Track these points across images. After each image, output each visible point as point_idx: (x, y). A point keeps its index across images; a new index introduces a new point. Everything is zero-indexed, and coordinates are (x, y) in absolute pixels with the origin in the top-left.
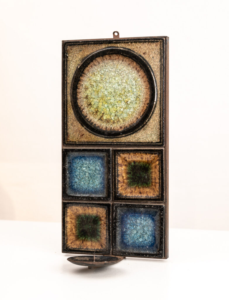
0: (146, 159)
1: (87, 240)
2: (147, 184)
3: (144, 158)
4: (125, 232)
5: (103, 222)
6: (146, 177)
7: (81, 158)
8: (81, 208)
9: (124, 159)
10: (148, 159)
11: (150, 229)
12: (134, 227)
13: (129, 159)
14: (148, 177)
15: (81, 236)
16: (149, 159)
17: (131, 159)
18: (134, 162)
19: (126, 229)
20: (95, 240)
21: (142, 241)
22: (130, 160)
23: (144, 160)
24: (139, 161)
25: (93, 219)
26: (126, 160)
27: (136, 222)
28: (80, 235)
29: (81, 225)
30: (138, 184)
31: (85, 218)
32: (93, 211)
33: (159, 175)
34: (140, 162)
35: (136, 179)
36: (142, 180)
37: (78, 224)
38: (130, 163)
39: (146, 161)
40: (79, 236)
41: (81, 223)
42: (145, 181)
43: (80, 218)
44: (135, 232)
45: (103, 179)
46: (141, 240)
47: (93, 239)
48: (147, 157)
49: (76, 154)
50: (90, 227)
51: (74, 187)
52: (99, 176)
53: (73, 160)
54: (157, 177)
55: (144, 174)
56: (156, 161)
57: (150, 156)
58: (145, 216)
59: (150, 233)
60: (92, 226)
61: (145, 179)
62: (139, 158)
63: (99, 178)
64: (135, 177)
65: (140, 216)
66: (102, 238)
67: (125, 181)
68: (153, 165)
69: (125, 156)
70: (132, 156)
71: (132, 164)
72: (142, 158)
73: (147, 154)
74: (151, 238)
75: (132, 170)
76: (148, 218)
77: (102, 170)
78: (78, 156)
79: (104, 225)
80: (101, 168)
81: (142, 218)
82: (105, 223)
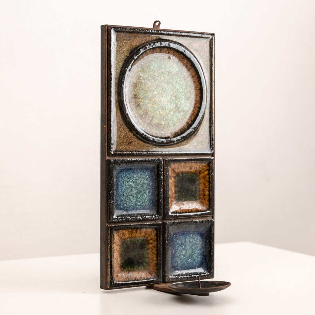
0: (194, 169)
1: (133, 270)
2: (195, 197)
3: (193, 168)
4: (175, 253)
6: (194, 190)
7: (128, 170)
9: (173, 169)
10: (196, 169)
11: (199, 247)
12: (183, 247)
13: (178, 169)
15: (127, 266)
16: (197, 169)
17: (180, 170)
18: (183, 173)
21: (191, 262)
23: (192, 170)
24: (188, 172)
26: (175, 172)
27: (185, 241)
28: (125, 264)
29: (127, 252)
30: (186, 197)
33: (208, 186)
35: (183, 192)
36: (190, 193)
37: (122, 251)
38: (178, 174)
40: (125, 266)
42: (192, 194)
44: (184, 253)
45: (153, 194)
46: (189, 261)
47: (140, 268)
48: (196, 167)
50: (137, 253)
51: (120, 206)
52: (147, 192)
53: (119, 173)
54: (206, 188)
55: (192, 187)
56: (205, 171)
57: (199, 166)
58: (194, 234)
59: (198, 251)
60: (139, 252)
61: (192, 191)
62: (189, 168)
63: (148, 194)
64: (183, 190)
65: (188, 234)
66: (151, 264)
67: (174, 195)
68: (201, 176)
69: (175, 167)
70: (181, 166)
71: (180, 175)
72: (191, 168)
73: (198, 163)
74: (199, 257)
75: (180, 183)
76: (196, 235)
77: (150, 184)
78: (125, 168)
79: (154, 248)
80: (150, 181)
81: (191, 236)
82: (155, 246)
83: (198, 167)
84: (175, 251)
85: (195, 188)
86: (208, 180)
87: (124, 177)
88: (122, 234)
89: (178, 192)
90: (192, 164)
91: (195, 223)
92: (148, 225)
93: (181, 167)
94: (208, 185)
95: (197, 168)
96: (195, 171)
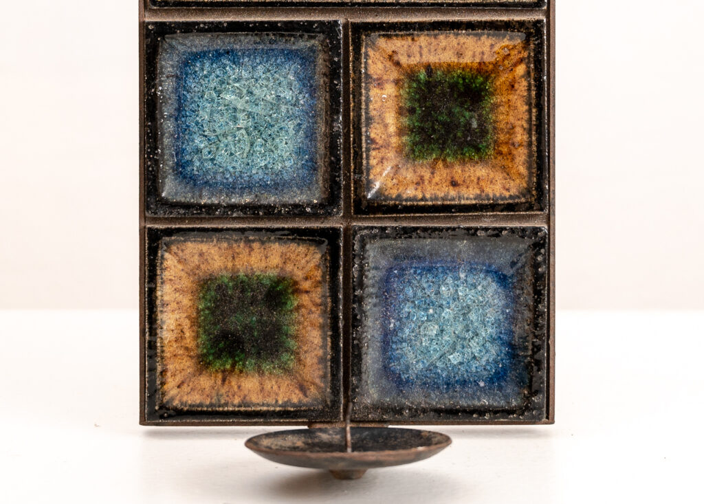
0: (474, 56)
1: (241, 372)
2: (478, 150)
3: (469, 53)
4: (395, 332)
5: (305, 299)
6: (475, 125)
7: (218, 55)
8: (219, 248)
9: (390, 57)
10: (482, 58)
11: (492, 316)
12: (431, 311)
13: (409, 56)
14: (480, 125)
15: (218, 356)
16: (485, 57)
17: (418, 59)
18: (429, 69)
19: (400, 320)
20: (274, 368)
21: (461, 363)
22: (414, 61)
23: (467, 60)
24: (449, 65)
25: (264, 290)
26: (398, 64)
27: (438, 293)
28: (212, 351)
29: (218, 312)
30: (442, 150)
31: (235, 287)
32: (266, 257)
33: (526, 116)
34: (450, 68)
35: (434, 131)
36: (459, 134)
37: (203, 310)
38: (411, 75)
39: (475, 65)
40: (211, 358)
41: (217, 307)
42: (469, 138)
43: (214, 286)
44: (433, 330)
45: (311, 135)
46: (455, 358)
47: (266, 367)
48: (479, 50)
49: (200, 43)
50: (254, 319)
51: (189, 169)
52: (292, 126)
53: (186, 64)
54: (519, 122)
55: (467, 114)
56: (515, 65)
57: (492, 46)
58: (471, 270)
59: (489, 330)
60: (262, 315)
61: (469, 131)
62: (451, 53)
63: (292, 132)
64: (433, 123)
65: (451, 271)
66: (306, 358)
67: (394, 140)
68: (502, 79)
69: (394, 48)
70: (421, 47)
71: (422, 77)
72: (460, 55)
73: (484, 38)
74: (493, 350)
75: (419, 101)
76: (482, 275)
77: (302, 102)
78: (205, 49)
79: (314, 309)
80: (300, 93)
81: (460, 278)
82: (319, 301)
83: (486, 49)
84: (398, 324)
85: (478, 120)
86: (525, 94)
87: (206, 76)
88: (196, 257)
89: (412, 132)
90: (462, 39)
91: (468, 234)
92: (286, 232)
93: (418, 50)
94: (526, 111)
95: (483, 53)
96: (480, 63)
